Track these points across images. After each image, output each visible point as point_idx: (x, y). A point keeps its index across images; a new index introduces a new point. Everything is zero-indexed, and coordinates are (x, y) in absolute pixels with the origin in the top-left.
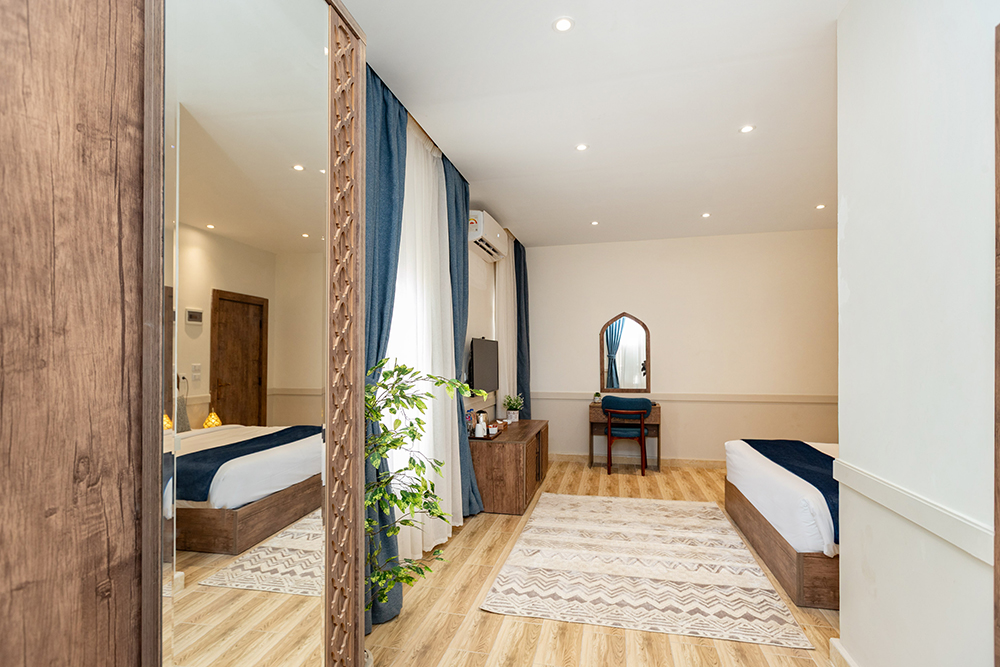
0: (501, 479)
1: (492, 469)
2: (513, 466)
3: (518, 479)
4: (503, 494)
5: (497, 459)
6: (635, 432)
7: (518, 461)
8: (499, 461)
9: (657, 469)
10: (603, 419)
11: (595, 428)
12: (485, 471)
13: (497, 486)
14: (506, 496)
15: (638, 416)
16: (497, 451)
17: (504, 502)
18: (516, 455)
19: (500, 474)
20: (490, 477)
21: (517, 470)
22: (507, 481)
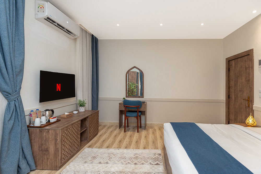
0: (47, 150)
1: (42, 145)
2: (53, 142)
3: (56, 150)
4: (48, 159)
5: (45, 138)
6: (135, 114)
7: (56, 140)
8: (46, 139)
9: (145, 128)
10: (123, 109)
11: (121, 112)
12: (38, 146)
13: (44, 154)
14: (49, 160)
15: (136, 108)
16: (45, 134)
17: (48, 163)
18: (55, 136)
19: (46, 147)
20: (41, 149)
21: (56, 144)
22: (50, 151)
